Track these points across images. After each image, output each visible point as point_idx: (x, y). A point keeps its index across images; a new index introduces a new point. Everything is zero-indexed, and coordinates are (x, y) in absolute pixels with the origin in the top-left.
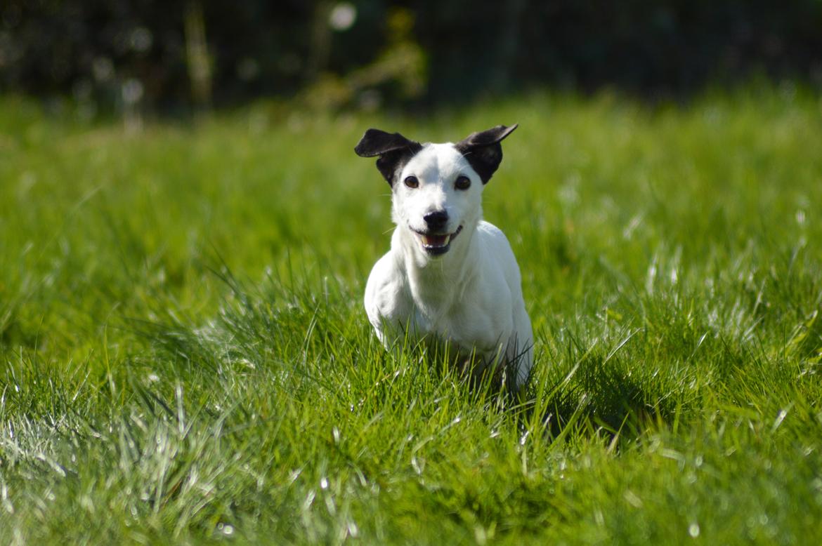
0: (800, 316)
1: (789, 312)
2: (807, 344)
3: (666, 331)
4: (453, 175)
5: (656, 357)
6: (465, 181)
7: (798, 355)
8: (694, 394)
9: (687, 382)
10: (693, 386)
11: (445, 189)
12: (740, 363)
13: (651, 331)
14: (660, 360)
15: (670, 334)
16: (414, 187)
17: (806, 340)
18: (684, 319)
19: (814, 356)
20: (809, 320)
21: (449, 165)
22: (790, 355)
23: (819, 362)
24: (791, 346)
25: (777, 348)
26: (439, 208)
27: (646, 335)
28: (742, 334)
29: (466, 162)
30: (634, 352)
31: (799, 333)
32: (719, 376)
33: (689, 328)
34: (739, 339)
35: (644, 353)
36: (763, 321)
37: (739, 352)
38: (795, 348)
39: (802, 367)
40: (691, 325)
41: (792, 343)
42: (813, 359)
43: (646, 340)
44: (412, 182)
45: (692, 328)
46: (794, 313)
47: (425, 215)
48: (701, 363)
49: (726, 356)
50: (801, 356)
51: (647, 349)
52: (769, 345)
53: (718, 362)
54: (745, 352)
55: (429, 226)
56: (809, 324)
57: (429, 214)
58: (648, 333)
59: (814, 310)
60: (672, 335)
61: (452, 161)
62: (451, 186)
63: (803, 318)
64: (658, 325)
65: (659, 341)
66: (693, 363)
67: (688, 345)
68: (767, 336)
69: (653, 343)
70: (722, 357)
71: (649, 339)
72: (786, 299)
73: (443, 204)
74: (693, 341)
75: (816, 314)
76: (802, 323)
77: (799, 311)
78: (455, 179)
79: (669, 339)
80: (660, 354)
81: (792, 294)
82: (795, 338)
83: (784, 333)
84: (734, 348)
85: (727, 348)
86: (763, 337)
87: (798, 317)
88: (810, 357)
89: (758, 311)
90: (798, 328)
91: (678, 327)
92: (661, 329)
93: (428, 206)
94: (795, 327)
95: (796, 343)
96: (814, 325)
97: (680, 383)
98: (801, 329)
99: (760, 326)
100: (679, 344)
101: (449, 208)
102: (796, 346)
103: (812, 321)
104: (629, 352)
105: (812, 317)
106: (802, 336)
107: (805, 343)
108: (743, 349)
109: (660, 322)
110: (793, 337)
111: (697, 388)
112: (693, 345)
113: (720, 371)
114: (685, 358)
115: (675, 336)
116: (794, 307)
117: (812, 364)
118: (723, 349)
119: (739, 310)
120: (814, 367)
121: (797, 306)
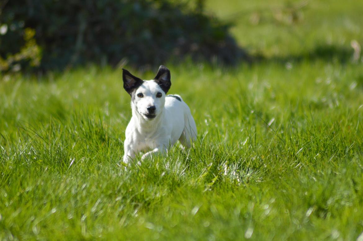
0: (205, 164)
1: (200, 163)
2: (208, 177)
3: (147, 171)
4: (156, 92)
5: (142, 182)
6: (160, 94)
7: (204, 182)
8: (158, 199)
9: (156, 193)
10: (158, 195)
11: (153, 98)
12: (179, 185)
13: (140, 171)
14: (144, 184)
15: (149, 173)
16: (141, 97)
17: (207, 175)
18: (155, 166)
19: (210, 182)
20: (209, 167)
21: (154, 89)
22: (200, 182)
23: (213, 185)
24: (201, 178)
25: (195, 179)
26: (152, 105)
27: (138, 173)
28: (180, 172)
29: (160, 88)
30: (133, 180)
31: (204, 172)
32: (170, 191)
33: (157, 170)
34: (178, 175)
35: (137, 181)
36: (189, 167)
37: (178, 180)
38: (202, 179)
39: (205, 187)
40: (158, 168)
41: (202, 177)
42: (210, 184)
43: (138, 175)
44: (141, 95)
45: (158, 170)
46: (202, 163)
47: (148, 107)
48: (162, 185)
49: (173, 182)
50: (205, 182)
51: (138, 179)
52: (191, 177)
53: (169, 185)
54: (181, 181)
55: (149, 112)
56: (209, 169)
57: (149, 107)
58: (139, 172)
59: (211, 162)
60: (150, 173)
61: (155, 87)
62: (155, 96)
63: (206, 165)
64: (143, 169)
65: (144, 175)
66: (158, 185)
67: (156, 177)
68: (190, 174)
69: (141, 177)
70: (171, 183)
71: (140, 174)
72: (199, 157)
73: (154, 103)
74: (158, 175)
75: (212, 164)
76: (206, 168)
77: (204, 163)
78: (156, 93)
79: (148, 175)
80: (144, 181)
81: (201, 155)
82: (202, 174)
83: (198, 172)
84: (177, 179)
85: (174, 179)
86: (189, 174)
87: (204, 165)
88: (209, 183)
89: (187, 162)
90: (204, 170)
91: (152, 169)
92: (144, 170)
93: (148, 104)
94: (203, 170)
95: (203, 177)
96: (211, 169)
97: (153, 194)
98: (205, 171)
99: (188, 169)
100: (152, 177)
101: (156, 105)
102: (203, 178)
103: (210, 167)
104: (131, 180)
105: (210, 166)
106: (206, 174)
107: (206, 177)
108: (180, 179)
109: (144, 167)
110: (201, 174)
111: (160, 196)
112: (158, 177)
113: (170, 189)
114: (155, 183)
115: (151, 173)
116: (202, 161)
117: (209, 186)
118: (171, 179)
119: (179, 162)
120: (211, 187)
121: (203, 160)
